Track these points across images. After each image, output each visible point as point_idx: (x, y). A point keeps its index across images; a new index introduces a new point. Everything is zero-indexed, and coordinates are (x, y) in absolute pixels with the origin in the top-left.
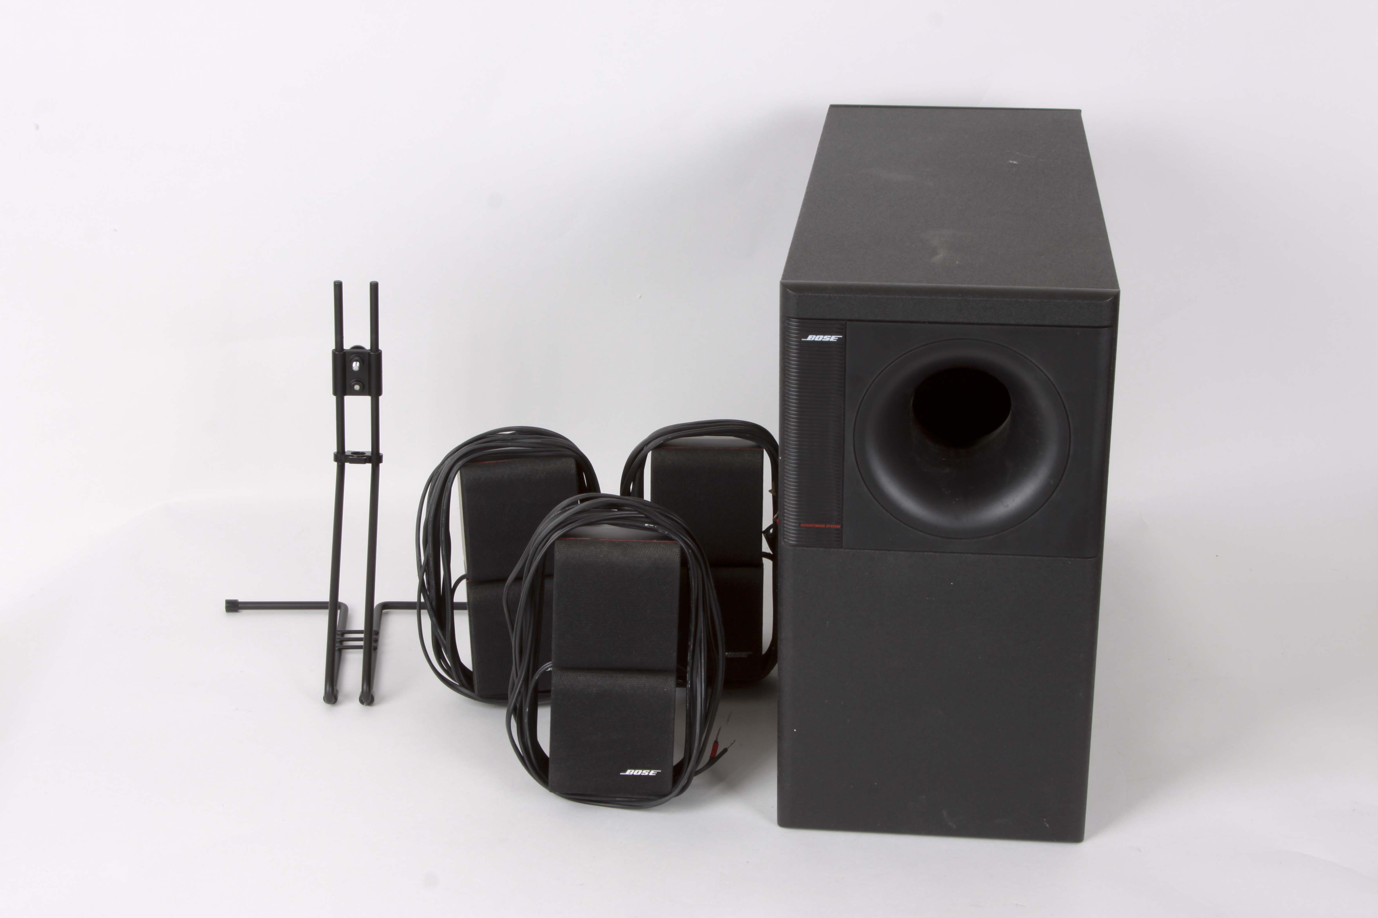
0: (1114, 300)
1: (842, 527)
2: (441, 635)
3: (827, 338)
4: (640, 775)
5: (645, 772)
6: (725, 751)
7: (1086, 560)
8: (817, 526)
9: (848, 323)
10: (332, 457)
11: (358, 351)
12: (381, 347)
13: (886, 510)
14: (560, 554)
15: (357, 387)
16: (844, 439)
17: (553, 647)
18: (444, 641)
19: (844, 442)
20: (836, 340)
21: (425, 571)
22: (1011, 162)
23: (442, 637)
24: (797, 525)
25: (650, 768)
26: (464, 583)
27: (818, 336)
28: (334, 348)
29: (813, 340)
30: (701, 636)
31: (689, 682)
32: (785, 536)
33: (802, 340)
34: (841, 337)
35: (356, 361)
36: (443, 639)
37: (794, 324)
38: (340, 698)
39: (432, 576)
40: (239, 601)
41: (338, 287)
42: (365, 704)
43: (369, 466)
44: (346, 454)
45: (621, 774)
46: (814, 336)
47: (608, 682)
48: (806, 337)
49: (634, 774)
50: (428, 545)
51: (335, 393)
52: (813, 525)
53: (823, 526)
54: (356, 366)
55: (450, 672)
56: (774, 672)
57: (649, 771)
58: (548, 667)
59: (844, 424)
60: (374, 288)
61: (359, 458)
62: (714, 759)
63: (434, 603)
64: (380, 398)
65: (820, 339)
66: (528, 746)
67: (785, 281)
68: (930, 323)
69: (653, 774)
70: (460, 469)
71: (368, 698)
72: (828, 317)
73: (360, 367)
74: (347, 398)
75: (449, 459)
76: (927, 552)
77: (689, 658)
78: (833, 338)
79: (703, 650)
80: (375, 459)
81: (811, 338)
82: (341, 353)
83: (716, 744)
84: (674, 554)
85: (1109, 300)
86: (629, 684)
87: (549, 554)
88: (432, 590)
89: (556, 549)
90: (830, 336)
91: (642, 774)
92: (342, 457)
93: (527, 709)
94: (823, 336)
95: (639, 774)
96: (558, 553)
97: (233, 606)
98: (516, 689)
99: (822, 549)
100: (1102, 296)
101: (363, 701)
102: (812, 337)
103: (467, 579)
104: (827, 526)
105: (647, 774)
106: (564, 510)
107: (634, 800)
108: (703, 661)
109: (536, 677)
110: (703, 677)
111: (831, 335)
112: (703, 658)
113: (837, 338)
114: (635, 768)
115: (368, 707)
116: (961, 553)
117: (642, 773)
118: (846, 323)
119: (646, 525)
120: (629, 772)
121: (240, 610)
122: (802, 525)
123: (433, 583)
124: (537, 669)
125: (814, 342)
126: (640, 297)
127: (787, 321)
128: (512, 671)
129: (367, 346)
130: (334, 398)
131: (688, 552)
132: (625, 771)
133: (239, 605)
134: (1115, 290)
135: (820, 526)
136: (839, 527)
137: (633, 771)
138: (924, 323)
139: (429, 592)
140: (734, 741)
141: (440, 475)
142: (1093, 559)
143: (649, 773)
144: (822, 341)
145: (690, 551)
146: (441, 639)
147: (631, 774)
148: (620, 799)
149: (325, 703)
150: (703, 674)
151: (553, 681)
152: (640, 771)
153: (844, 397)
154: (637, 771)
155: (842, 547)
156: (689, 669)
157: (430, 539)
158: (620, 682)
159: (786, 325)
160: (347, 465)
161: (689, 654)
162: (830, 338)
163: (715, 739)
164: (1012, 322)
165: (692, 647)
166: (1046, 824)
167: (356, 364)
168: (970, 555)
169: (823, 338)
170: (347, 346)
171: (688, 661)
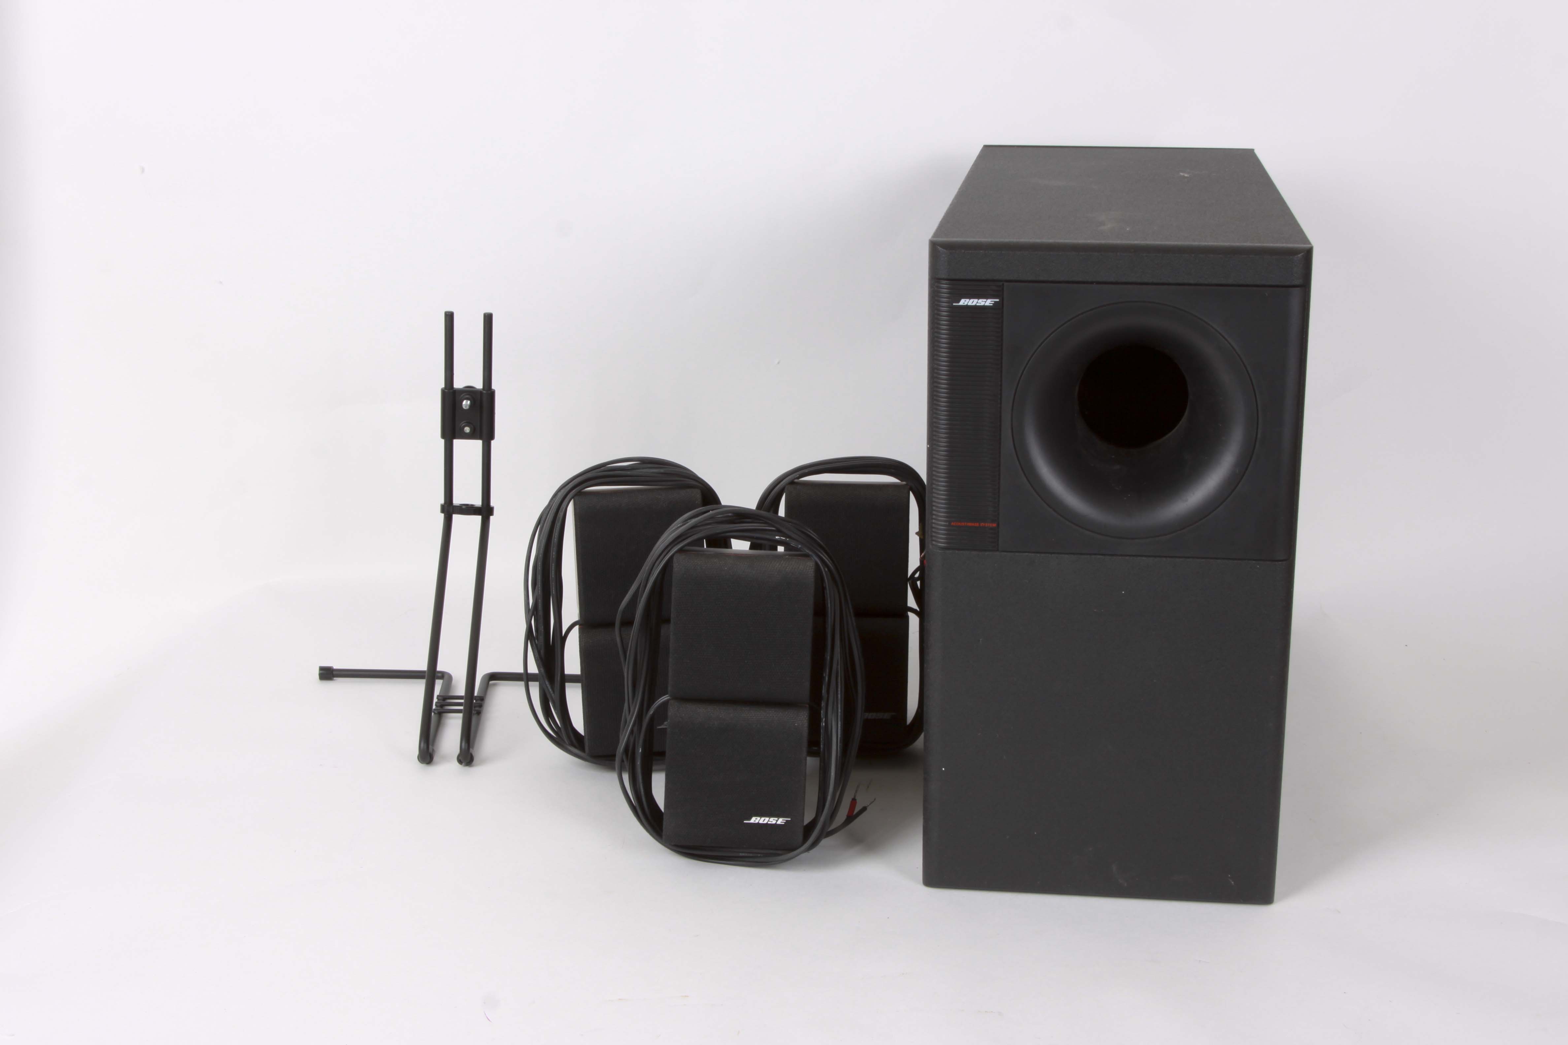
0: (1307, 255)
1: (998, 525)
2: (549, 687)
3: (981, 302)
4: (767, 824)
5: (773, 821)
6: (864, 809)
7: (1276, 563)
8: (970, 524)
9: (1006, 284)
10: (439, 508)
11: (469, 392)
12: (494, 386)
13: (1048, 505)
14: (681, 565)
15: (467, 430)
16: (1000, 421)
17: (670, 674)
18: (553, 695)
19: (1000, 426)
20: (992, 305)
21: (533, 614)
22: (1182, 174)
23: (550, 690)
24: (947, 524)
25: (778, 816)
26: (576, 630)
27: (972, 300)
28: (443, 386)
29: (965, 304)
30: (837, 668)
31: (824, 719)
32: (934, 538)
33: (954, 304)
34: (998, 300)
35: (467, 399)
36: (552, 692)
37: (944, 285)
38: (435, 759)
39: (541, 620)
40: (334, 668)
41: (449, 318)
42: (463, 764)
43: (478, 519)
44: (454, 505)
45: (745, 822)
46: (968, 300)
47: (732, 715)
48: (959, 302)
49: (760, 822)
50: (537, 586)
51: (443, 436)
52: (966, 523)
53: (977, 525)
54: (466, 403)
55: (560, 733)
56: (920, 743)
57: (777, 819)
58: (665, 698)
59: (1001, 403)
60: (488, 319)
61: (468, 510)
62: (851, 818)
63: (542, 652)
64: (493, 442)
65: (974, 304)
66: (640, 792)
67: (935, 239)
68: (1098, 283)
69: (782, 822)
70: (573, 497)
71: (467, 758)
72: (983, 278)
73: (471, 406)
74: (457, 443)
75: (562, 491)
76: (1095, 554)
77: (824, 691)
78: (989, 302)
79: (839, 684)
80: (485, 511)
81: (963, 302)
82: (451, 391)
83: (854, 802)
84: (808, 568)
85: (1301, 254)
86: (755, 717)
87: (667, 568)
88: (541, 637)
89: (675, 560)
90: (985, 300)
91: (769, 823)
92: (449, 509)
93: (640, 749)
94: (977, 300)
95: (765, 822)
96: (677, 565)
97: (327, 674)
98: (629, 726)
99: (974, 553)
100: (1292, 252)
101: (461, 760)
102: (965, 301)
103: (580, 625)
104: (982, 524)
105: (774, 822)
106: (686, 521)
107: (759, 855)
108: (839, 696)
109: (651, 712)
110: (839, 714)
111: (987, 298)
112: (839, 692)
113: (993, 302)
114: (761, 815)
115: (467, 768)
116: (1134, 556)
117: (769, 821)
118: (1003, 285)
119: (777, 537)
120: (754, 820)
121: (335, 678)
122: (952, 524)
123: (542, 628)
124: (654, 703)
125: (967, 307)
126: (778, 363)
127: (936, 284)
128: (625, 708)
129: (479, 385)
130: (443, 441)
131: (825, 570)
132: (750, 819)
133: (334, 673)
134: (1309, 246)
135: (973, 524)
136: (994, 525)
137: (759, 818)
138: (1092, 283)
139: (538, 640)
140: (875, 799)
141: (552, 508)
142: (1284, 562)
143: (777, 821)
144: (976, 306)
145: (826, 569)
146: (550, 693)
147: (757, 822)
148: (743, 854)
149: (418, 761)
150: (840, 711)
151: (670, 714)
152: (767, 819)
153: (1001, 372)
154: (763, 819)
155: (998, 550)
156: (823, 704)
157: (539, 578)
158: (745, 715)
159: (936, 288)
160: (456, 518)
161: (823, 687)
162: (986, 302)
163: (853, 797)
164: (1192, 282)
165: (827, 679)
166: (1231, 880)
167: (467, 402)
168: (1144, 558)
169: (977, 303)
170: (458, 384)
171: (823, 695)
